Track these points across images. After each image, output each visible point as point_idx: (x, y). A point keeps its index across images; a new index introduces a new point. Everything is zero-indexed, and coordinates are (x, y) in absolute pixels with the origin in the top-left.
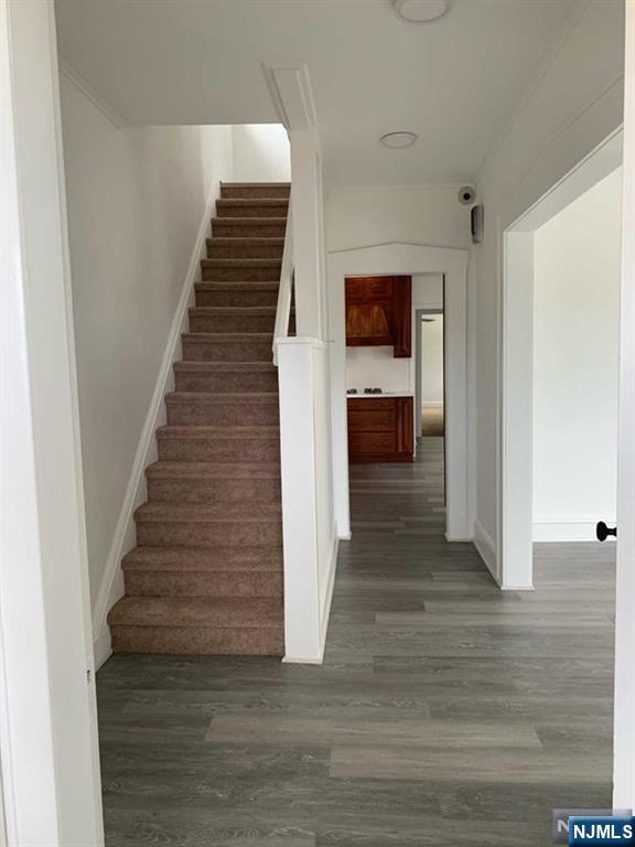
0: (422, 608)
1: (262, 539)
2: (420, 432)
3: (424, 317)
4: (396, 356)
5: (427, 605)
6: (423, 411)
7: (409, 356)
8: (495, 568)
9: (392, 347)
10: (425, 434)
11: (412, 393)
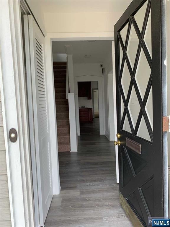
0: (95, 144)
1: (65, 132)
2: (94, 117)
3: (94, 90)
4: (88, 99)
5: (96, 144)
6: (95, 113)
7: (91, 99)
8: (108, 138)
9: (87, 97)
10: (95, 117)
11: (92, 107)
